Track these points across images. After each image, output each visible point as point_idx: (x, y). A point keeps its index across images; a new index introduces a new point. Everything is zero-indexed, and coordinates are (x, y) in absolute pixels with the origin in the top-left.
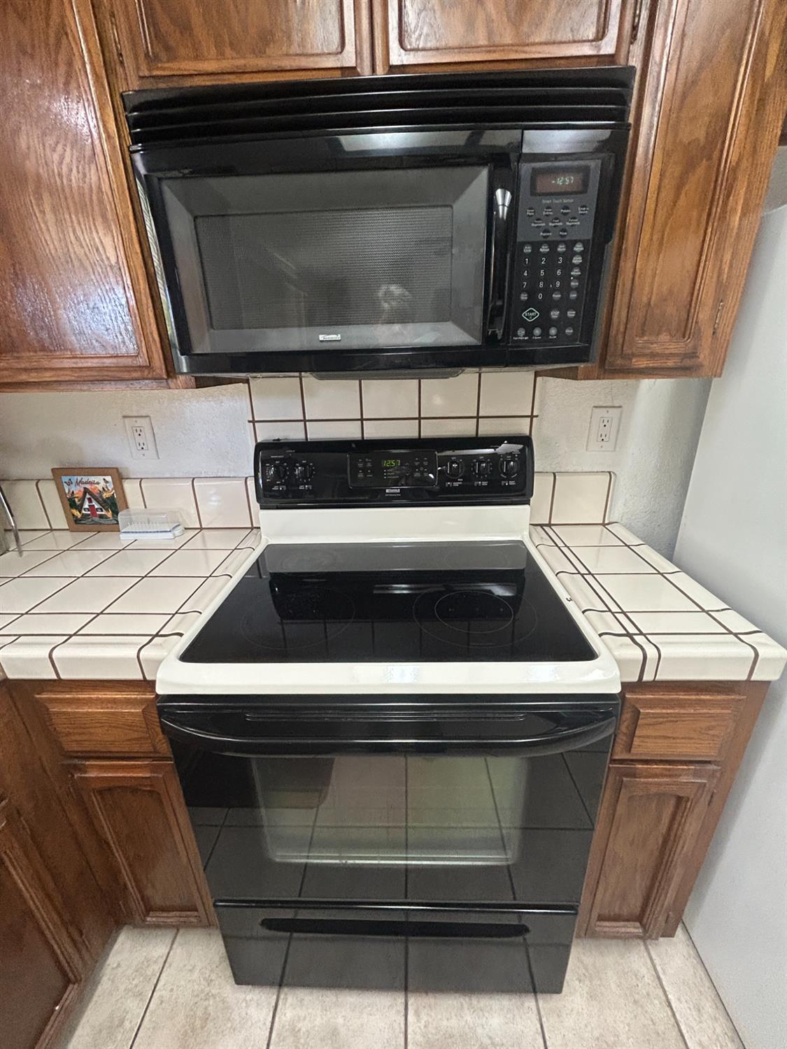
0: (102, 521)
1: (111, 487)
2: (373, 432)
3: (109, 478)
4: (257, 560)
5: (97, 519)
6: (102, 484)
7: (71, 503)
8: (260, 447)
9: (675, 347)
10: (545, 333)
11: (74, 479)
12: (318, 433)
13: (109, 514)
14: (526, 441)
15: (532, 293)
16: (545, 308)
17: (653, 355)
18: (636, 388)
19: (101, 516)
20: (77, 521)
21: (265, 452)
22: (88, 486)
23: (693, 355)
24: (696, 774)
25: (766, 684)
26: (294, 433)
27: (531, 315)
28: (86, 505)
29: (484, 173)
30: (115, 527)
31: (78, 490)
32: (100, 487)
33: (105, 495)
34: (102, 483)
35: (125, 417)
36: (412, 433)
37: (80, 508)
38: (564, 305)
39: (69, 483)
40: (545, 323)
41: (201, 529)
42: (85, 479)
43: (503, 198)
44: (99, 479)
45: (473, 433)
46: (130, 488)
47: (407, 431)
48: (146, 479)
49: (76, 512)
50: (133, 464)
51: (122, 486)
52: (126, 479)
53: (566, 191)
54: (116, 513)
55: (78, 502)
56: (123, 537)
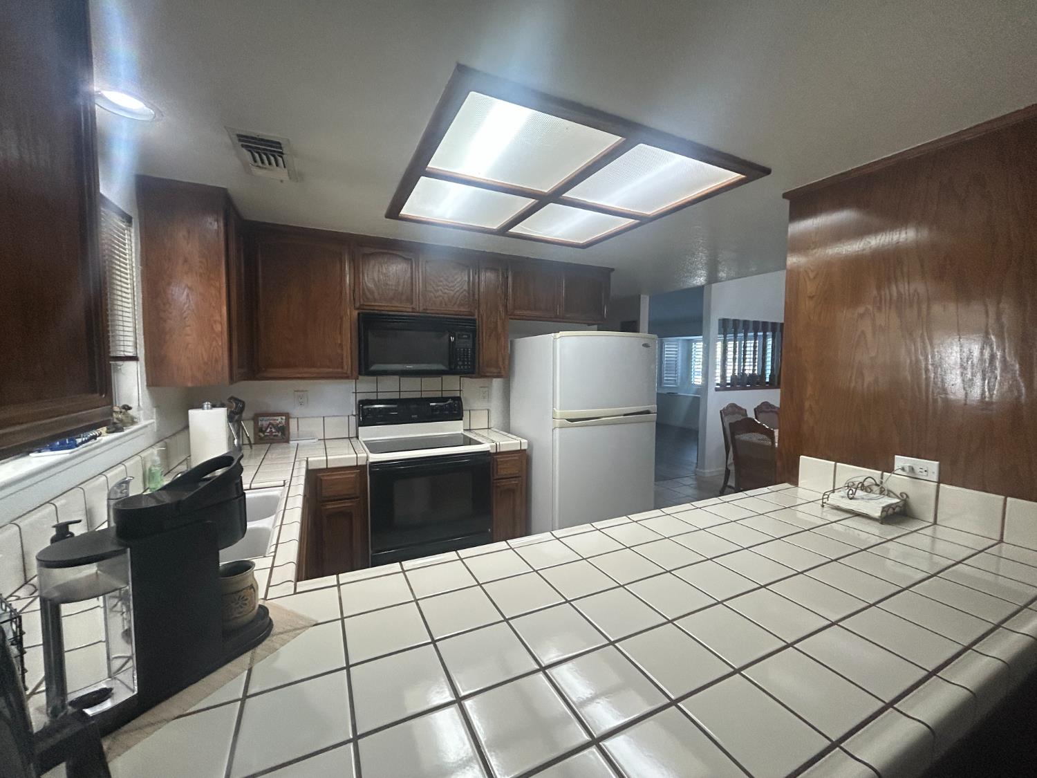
0: (275, 438)
1: (283, 421)
2: (404, 396)
3: (284, 418)
5: (272, 437)
6: (280, 420)
7: (259, 430)
8: (358, 402)
9: (495, 371)
10: (464, 368)
11: (264, 418)
12: (381, 396)
13: (280, 434)
14: (459, 399)
15: (460, 359)
16: (463, 361)
17: (491, 372)
18: (492, 381)
19: (275, 435)
20: (261, 439)
21: (362, 404)
22: (271, 421)
23: (500, 373)
25: (525, 450)
26: (373, 397)
27: (460, 363)
28: (268, 431)
29: (448, 334)
30: (286, 439)
31: (265, 423)
32: (278, 422)
33: (280, 425)
35: (295, 391)
36: (419, 396)
37: (264, 432)
38: (468, 361)
39: (261, 420)
40: (468, 365)
41: (325, 439)
42: (271, 418)
43: (452, 339)
44: (279, 418)
45: (441, 396)
46: (293, 423)
47: (417, 395)
48: (300, 418)
49: (262, 434)
50: (295, 411)
51: (289, 421)
52: (291, 418)
53: (466, 338)
54: (283, 434)
55: (264, 429)
56: (291, 442)
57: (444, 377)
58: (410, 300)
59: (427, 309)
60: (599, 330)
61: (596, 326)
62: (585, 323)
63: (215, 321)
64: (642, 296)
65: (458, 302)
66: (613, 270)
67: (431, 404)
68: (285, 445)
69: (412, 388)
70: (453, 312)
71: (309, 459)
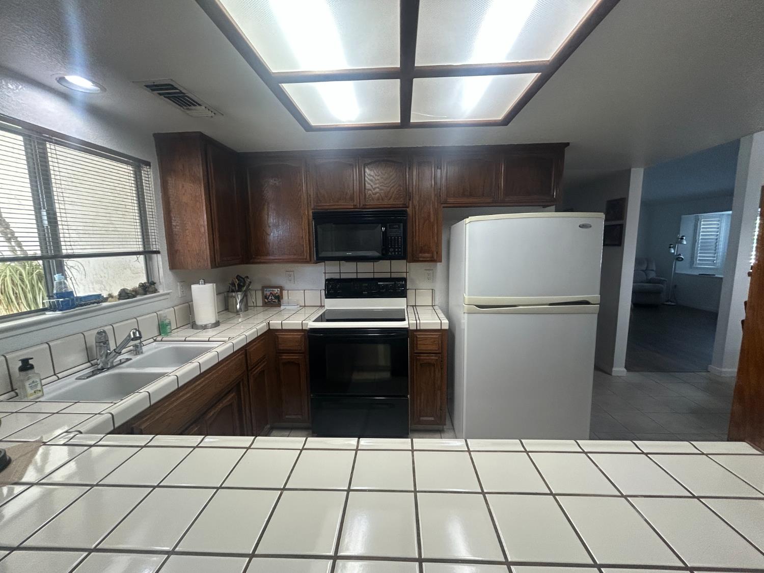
0: (274, 303)
1: (279, 292)
2: (360, 276)
3: (279, 289)
4: (321, 315)
5: (272, 302)
7: (265, 297)
8: (326, 280)
10: (395, 253)
11: (268, 289)
12: (343, 276)
13: (277, 301)
14: (405, 280)
15: (391, 245)
16: (394, 249)
18: (436, 265)
19: (274, 302)
20: (266, 303)
21: (329, 282)
22: (272, 292)
23: (431, 258)
24: (435, 356)
25: (446, 330)
26: (337, 276)
27: (392, 250)
28: (270, 298)
29: (380, 225)
30: (279, 305)
31: (268, 293)
33: (277, 295)
34: (276, 291)
35: (286, 271)
37: (267, 299)
38: (398, 248)
39: (266, 291)
40: (395, 251)
41: (305, 306)
42: (271, 289)
43: (383, 229)
44: (276, 290)
45: (390, 277)
46: (285, 293)
47: (371, 276)
48: (290, 290)
49: (266, 300)
50: (287, 285)
51: (282, 293)
52: (284, 290)
53: (396, 228)
54: (279, 301)
55: (267, 297)
56: (282, 307)
57: (393, 262)
58: (352, 199)
59: (365, 205)
60: (556, 211)
61: (553, 208)
62: (539, 206)
63: (201, 225)
64: (633, 170)
65: (393, 196)
66: (568, 144)
67: (379, 283)
68: (277, 309)
69: (365, 270)
70: (389, 206)
71: (270, 322)
